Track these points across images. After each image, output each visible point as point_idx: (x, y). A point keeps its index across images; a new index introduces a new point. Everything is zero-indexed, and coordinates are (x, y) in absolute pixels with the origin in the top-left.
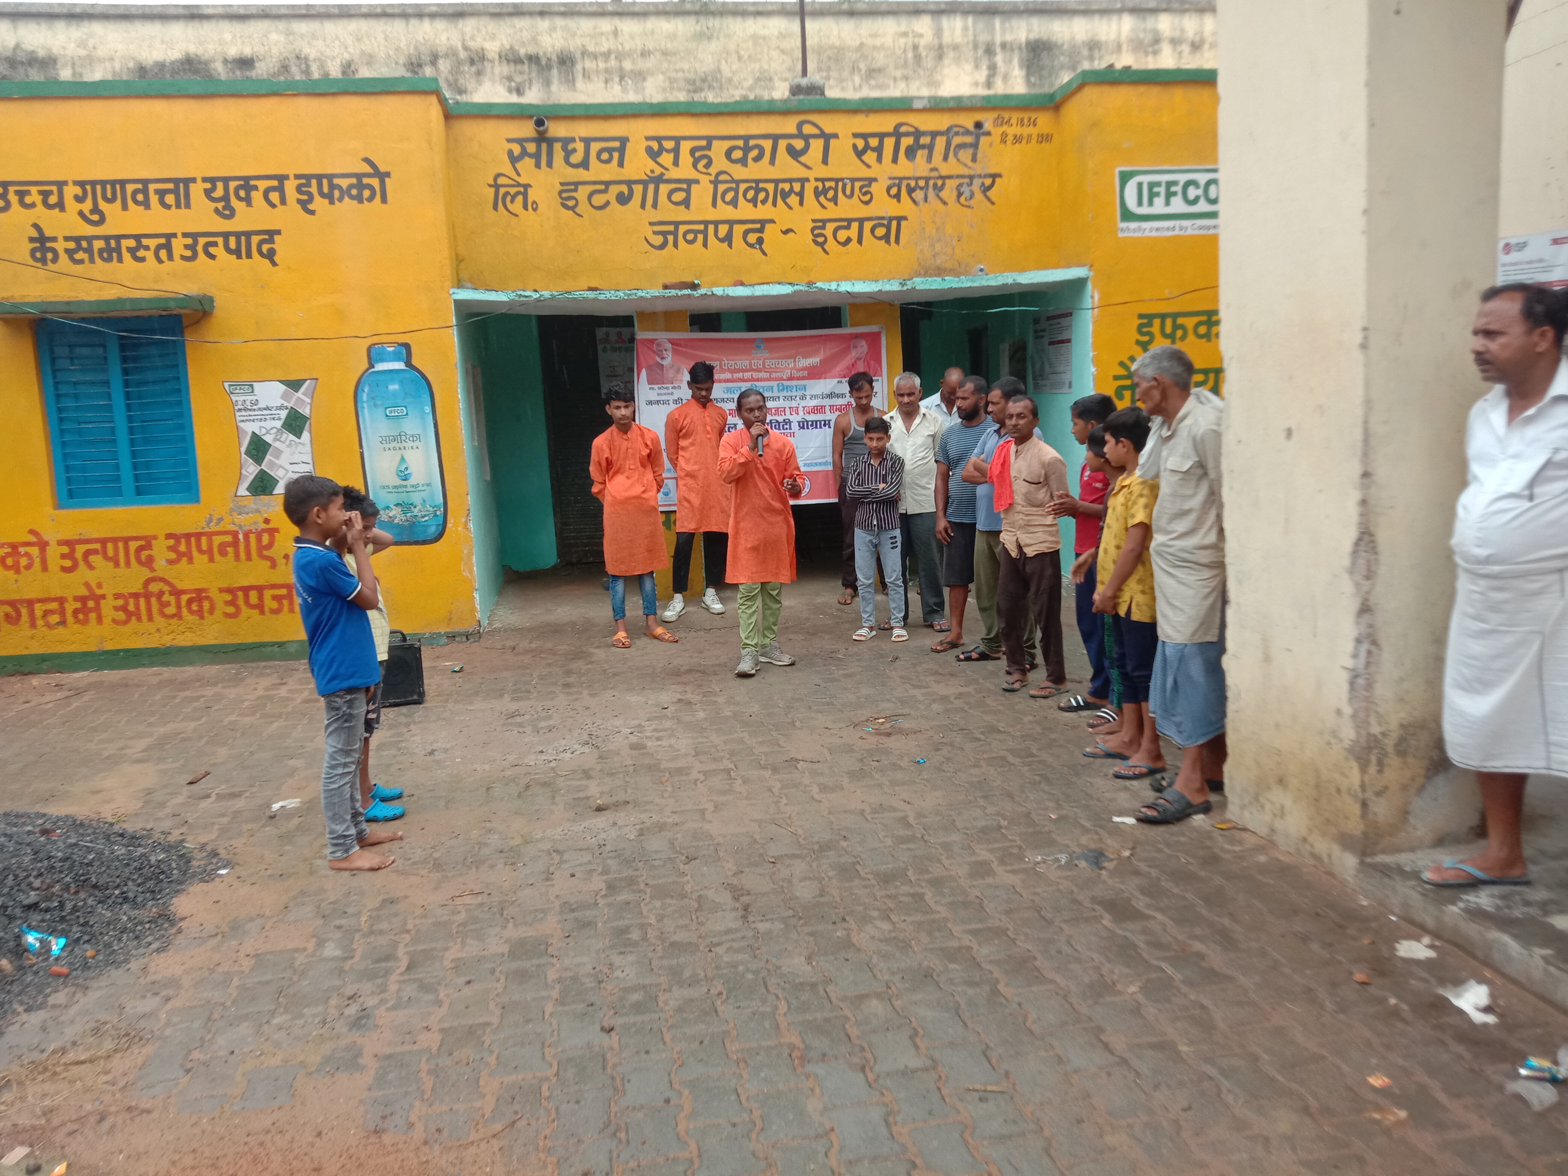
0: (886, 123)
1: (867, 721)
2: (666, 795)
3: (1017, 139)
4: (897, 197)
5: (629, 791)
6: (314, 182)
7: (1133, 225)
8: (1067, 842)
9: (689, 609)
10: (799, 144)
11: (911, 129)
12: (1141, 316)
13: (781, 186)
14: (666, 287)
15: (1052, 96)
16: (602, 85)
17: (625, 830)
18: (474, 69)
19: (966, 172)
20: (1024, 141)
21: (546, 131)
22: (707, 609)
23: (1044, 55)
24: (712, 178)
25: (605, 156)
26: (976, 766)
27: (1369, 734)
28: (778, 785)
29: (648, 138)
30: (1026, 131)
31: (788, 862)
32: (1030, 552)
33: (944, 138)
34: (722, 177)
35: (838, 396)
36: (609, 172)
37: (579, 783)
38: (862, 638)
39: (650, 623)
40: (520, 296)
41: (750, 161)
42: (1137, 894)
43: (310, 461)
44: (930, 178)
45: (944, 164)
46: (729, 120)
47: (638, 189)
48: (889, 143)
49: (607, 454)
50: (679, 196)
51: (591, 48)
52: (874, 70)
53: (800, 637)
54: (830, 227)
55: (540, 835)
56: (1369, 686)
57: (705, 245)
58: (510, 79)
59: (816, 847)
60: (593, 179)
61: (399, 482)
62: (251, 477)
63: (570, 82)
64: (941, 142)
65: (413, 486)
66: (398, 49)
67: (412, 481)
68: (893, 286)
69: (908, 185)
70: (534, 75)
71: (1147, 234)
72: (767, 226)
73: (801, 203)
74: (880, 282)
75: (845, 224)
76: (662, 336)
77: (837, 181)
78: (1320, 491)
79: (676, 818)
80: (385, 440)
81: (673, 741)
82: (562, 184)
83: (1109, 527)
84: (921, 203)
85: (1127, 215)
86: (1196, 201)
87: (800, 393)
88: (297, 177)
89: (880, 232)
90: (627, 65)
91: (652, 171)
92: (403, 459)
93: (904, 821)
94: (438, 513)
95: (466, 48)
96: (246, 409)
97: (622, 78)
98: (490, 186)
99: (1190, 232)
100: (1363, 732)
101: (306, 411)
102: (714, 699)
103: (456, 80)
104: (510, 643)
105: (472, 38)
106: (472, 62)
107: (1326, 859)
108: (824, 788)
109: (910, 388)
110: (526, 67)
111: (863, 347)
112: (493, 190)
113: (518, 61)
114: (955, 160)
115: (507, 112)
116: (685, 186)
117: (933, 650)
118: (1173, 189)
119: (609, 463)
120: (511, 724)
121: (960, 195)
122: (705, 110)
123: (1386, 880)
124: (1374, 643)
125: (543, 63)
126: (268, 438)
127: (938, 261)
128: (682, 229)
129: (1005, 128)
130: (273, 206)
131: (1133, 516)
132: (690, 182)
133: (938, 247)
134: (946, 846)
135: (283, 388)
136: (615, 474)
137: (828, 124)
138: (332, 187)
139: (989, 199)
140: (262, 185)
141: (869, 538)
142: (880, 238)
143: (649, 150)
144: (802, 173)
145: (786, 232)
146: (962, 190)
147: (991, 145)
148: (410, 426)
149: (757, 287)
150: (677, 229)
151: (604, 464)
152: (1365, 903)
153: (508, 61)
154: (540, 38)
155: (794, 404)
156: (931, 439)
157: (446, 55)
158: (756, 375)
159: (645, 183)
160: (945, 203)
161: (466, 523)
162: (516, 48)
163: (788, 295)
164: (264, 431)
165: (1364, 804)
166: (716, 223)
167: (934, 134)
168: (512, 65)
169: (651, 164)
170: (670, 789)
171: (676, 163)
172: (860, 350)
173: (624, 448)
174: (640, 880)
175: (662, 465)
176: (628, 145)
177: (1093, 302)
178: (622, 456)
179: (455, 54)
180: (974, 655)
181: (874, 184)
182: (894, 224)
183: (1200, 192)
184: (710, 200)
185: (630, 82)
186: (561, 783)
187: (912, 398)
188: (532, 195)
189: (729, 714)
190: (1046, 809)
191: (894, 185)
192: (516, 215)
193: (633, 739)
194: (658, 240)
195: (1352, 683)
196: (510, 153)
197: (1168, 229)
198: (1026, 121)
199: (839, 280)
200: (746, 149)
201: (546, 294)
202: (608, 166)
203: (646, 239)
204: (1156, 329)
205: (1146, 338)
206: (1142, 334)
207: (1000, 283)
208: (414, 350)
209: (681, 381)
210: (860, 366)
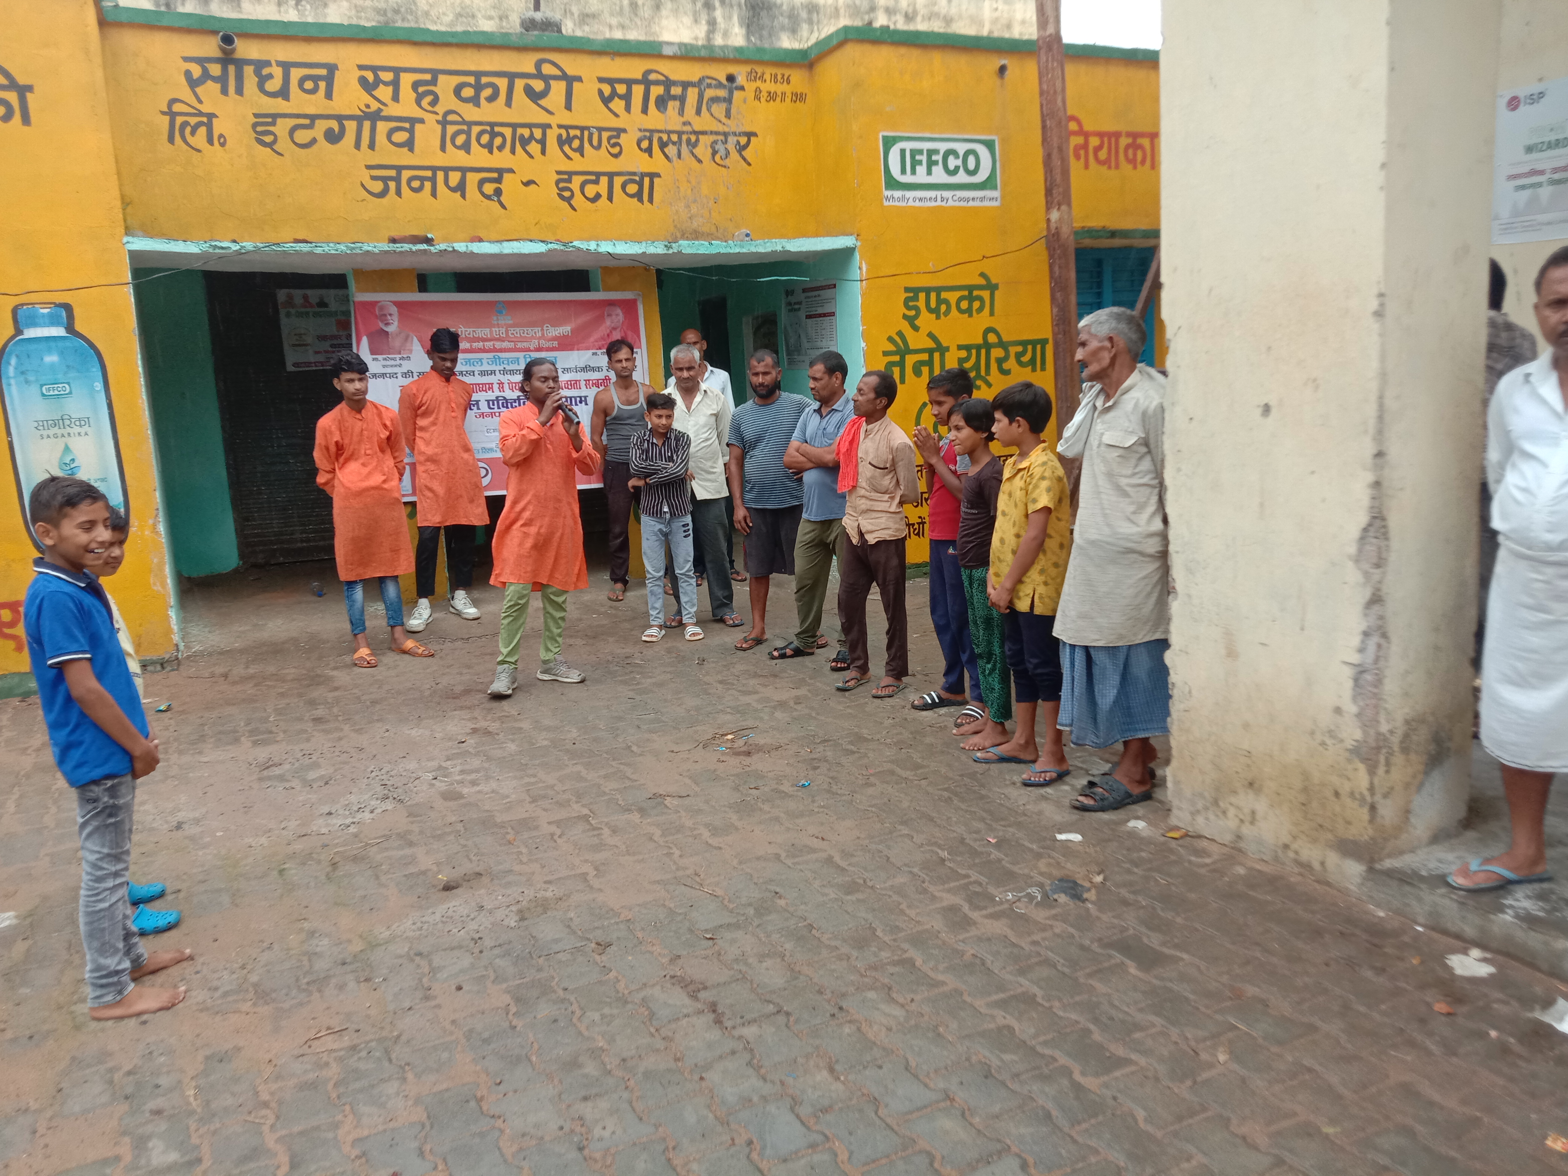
0: (633, 69)
1: (714, 738)
2: (525, 860)
3: (772, 97)
4: (649, 151)
5: (473, 857)
7: (897, 194)
8: (1026, 871)
9: (435, 615)
10: (538, 85)
11: (661, 78)
12: (907, 290)
13: (520, 131)
14: (393, 241)
15: (803, 53)
17: (500, 914)
19: (721, 128)
20: (779, 99)
21: (234, 51)
22: (459, 614)
23: (764, 13)
24: (440, 118)
25: (309, 85)
26: (868, 785)
27: (1379, 734)
28: (657, 832)
29: (361, 67)
30: (780, 88)
31: (728, 936)
32: (871, 539)
33: (696, 90)
34: (450, 118)
35: (593, 369)
36: (314, 104)
37: (401, 853)
38: (654, 639)
39: (397, 635)
40: (215, 247)
41: (483, 101)
42: (1143, 929)
44: (683, 133)
45: (697, 118)
46: (457, 53)
47: (351, 126)
48: (638, 91)
49: (337, 437)
50: (401, 137)
53: (581, 641)
54: (577, 181)
55: (386, 933)
56: (1379, 682)
57: (434, 194)
59: (750, 911)
60: (295, 111)
64: (692, 95)
68: (658, 249)
69: (660, 139)
71: (911, 203)
72: (506, 175)
73: (543, 152)
74: (644, 244)
75: (594, 178)
76: (385, 298)
77: (582, 129)
78: (1313, 472)
79: (555, 891)
80: (41, 425)
81: (493, 785)
82: (255, 115)
83: (1004, 514)
84: (675, 159)
85: (892, 183)
86: (957, 169)
89: (632, 188)
91: (368, 106)
93: (832, 864)
98: (164, 113)
99: (951, 203)
100: (1372, 732)
102: (517, 725)
104: (219, 670)
107: (1316, 866)
108: (714, 830)
109: (689, 362)
111: (618, 316)
112: (168, 118)
114: (708, 115)
115: (183, 24)
116: (407, 125)
117: (737, 648)
118: (934, 158)
119: (340, 448)
120: (269, 778)
121: (715, 153)
122: (429, 39)
123: (1407, 888)
124: (1384, 635)
127: (695, 225)
128: (406, 174)
129: (759, 83)
131: (1035, 501)
132: (414, 121)
133: (694, 210)
134: (899, 892)
136: (347, 460)
137: (571, 65)
139: (745, 159)
141: (662, 526)
142: (631, 196)
143: (363, 81)
144: (542, 118)
145: (527, 184)
146: (717, 147)
147: (745, 101)
148: (75, 407)
149: (505, 244)
150: (399, 174)
151: (333, 449)
156: (714, 418)
158: (498, 345)
159: (359, 120)
160: (700, 161)
161: (154, 526)
163: (541, 254)
165: (1373, 808)
166: (446, 170)
167: (686, 85)
169: (367, 98)
170: (524, 850)
171: (396, 98)
172: (614, 318)
173: (357, 430)
174: (553, 984)
175: (403, 450)
176: (337, 73)
177: (861, 273)
178: (355, 439)
180: (789, 652)
181: (623, 135)
182: (647, 180)
183: (959, 162)
184: (437, 143)
186: (376, 855)
187: (692, 373)
188: (218, 127)
189: (546, 743)
190: (979, 831)
191: (645, 137)
192: (199, 151)
193: (441, 786)
194: (378, 187)
195: (1356, 680)
196: (188, 74)
197: (930, 199)
198: (779, 77)
199: (597, 239)
200: (478, 88)
201: (249, 245)
202: (313, 97)
203: (363, 185)
204: (921, 304)
205: (913, 313)
206: (908, 308)
207: (769, 250)
208: (77, 312)
209: (411, 351)
210: (617, 336)
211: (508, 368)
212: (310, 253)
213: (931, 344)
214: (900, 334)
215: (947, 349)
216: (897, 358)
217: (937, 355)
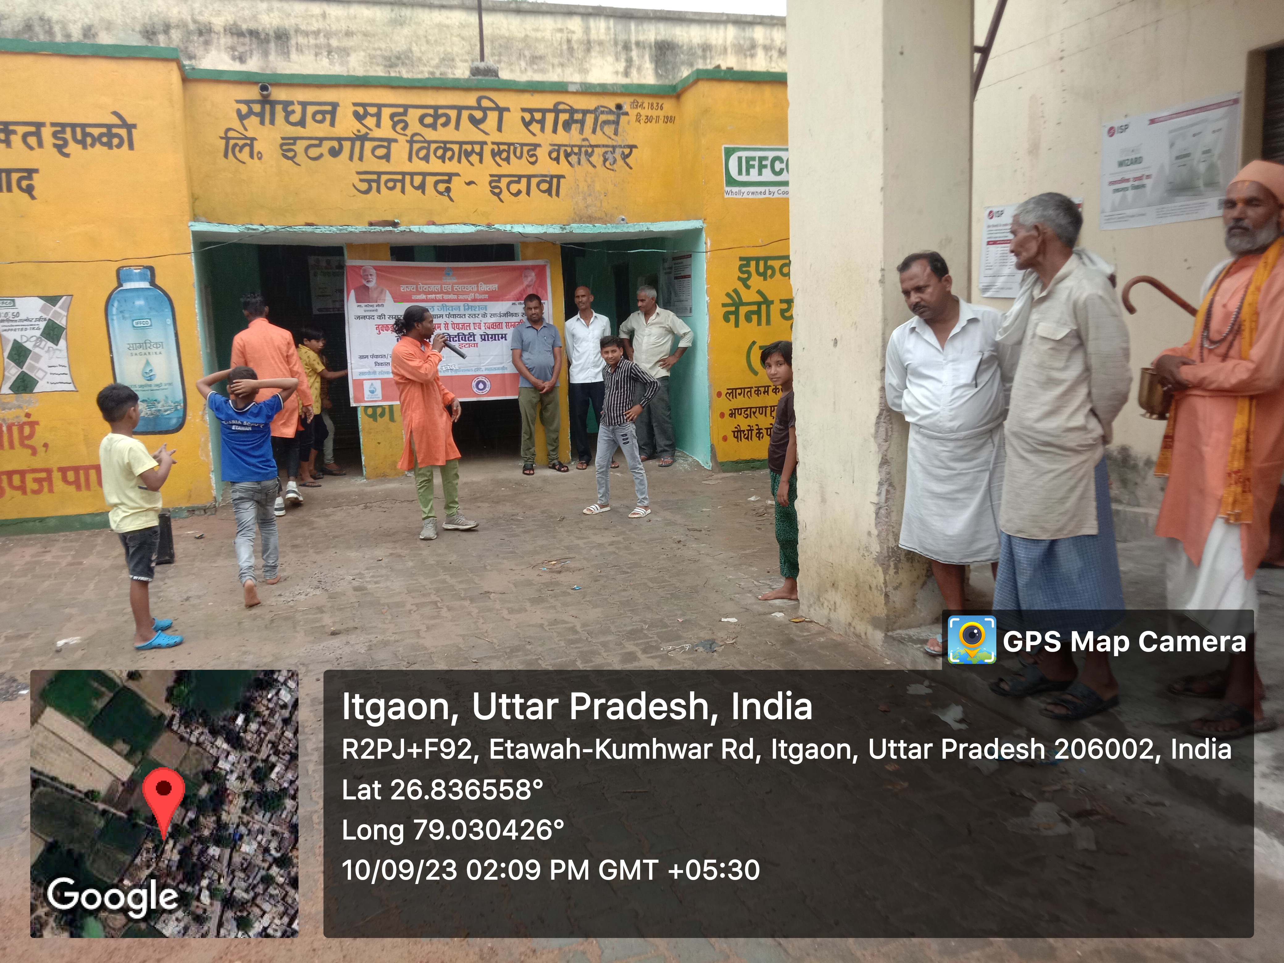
0: (547, 101)
1: (543, 563)
2: (387, 622)
3: (649, 119)
4: (557, 159)
5: (356, 620)
6: (68, 130)
7: (735, 189)
8: (690, 636)
10: (478, 115)
11: (567, 107)
12: (741, 259)
13: (465, 147)
14: (371, 224)
15: (674, 88)
16: (312, 57)
17: (357, 647)
18: (202, 39)
19: (610, 142)
20: (654, 121)
21: (269, 95)
23: (669, 53)
24: (408, 138)
25: (319, 117)
26: (625, 590)
27: (888, 548)
28: (476, 611)
29: (355, 104)
30: (654, 113)
31: (487, 661)
33: (593, 116)
34: (416, 138)
35: (512, 315)
36: (322, 130)
37: (315, 616)
40: (249, 229)
41: (439, 126)
43: (66, 365)
44: (582, 146)
45: (593, 135)
46: (422, 93)
47: (347, 145)
48: (550, 117)
50: (381, 152)
51: (303, 27)
52: (536, 57)
53: (487, 505)
54: (505, 181)
55: (287, 654)
56: (889, 515)
57: (403, 191)
58: (233, 49)
59: (508, 650)
60: (309, 135)
61: (144, 382)
62: (14, 378)
63: (286, 54)
64: (590, 119)
65: (157, 385)
66: (134, 18)
67: (156, 381)
68: (555, 230)
69: (565, 151)
70: (254, 46)
71: (745, 196)
72: (454, 178)
73: (481, 161)
74: (545, 227)
75: (516, 179)
76: (368, 264)
77: (509, 145)
78: (856, 382)
79: (397, 637)
80: (132, 347)
81: (389, 584)
82: (283, 139)
84: (576, 165)
85: (731, 181)
86: (781, 171)
87: (482, 312)
88: (53, 125)
89: (544, 186)
90: (334, 43)
91: (359, 131)
92: (148, 363)
93: (573, 630)
94: (179, 407)
95: (195, 21)
96: (8, 320)
97: (329, 53)
98: (222, 138)
99: (776, 195)
100: (885, 546)
101: (62, 322)
102: (420, 552)
103: (186, 48)
105: (201, 13)
106: (201, 33)
107: (863, 636)
108: (511, 611)
110: (247, 40)
111: (532, 277)
112: (224, 141)
113: (240, 34)
114: (601, 133)
115: (236, 78)
116: (386, 144)
118: (764, 163)
121: (605, 160)
122: (402, 84)
123: (902, 646)
124: (891, 485)
125: (263, 36)
126: (29, 345)
127: (590, 211)
128: (384, 178)
129: (639, 110)
130: (31, 148)
132: (390, 141)
133: (589, 200)
134: (604, 645)
135: (42, 302)
137: (502, 99)
138: (85, 135)
139: (628, 165)
140: (21, 130)
142: (544, 192)
143: (356, 114)
144: (480, 137)
145: (469, 183)
146: (607, 156)
147: (629, 123)
149: (447, 227)
150: (379, 178)
152: (888, 663)
153: (232, 34)
154: (259, 16)
155: (477, 320)
157: (177, 26)
158: (446, 297)
159: (352, 140)
160: (594, 166)
161: (203, 416)
162: (239, 23)
163: (471, 234)
164: (25, 339)
165: (887, 596)
166: (412, 174)
167: (585, 112)
168: (235, 38)
169: (358, 125)
170: (389, 617)
171: (378, 125)
172: (529, 279)
176: (338, 108)
177: (707, 247)
179: (185, 25)
181: (538, 149)
182: (555, 180)
183: (784, 166)
184: (406, 156)
185: (336, 56)
186: (299, 616)
188: (257, 147)
189: (433, 562)
190: (676, 615)
191: (554, 150)
192: (244, 163)
193: (356, 584)
194: (364, 186)
195: (877, 513)
196: (239, 112)
197: (760, 193)
198: (655, 105)
199: (512, 223)
200: (436, 117)
201: (271, 228)
202: (321, 125)
203: (354, 186)
204: (752, 269)
205: (746, 276)
206: (743, 272)
207: (637, 230)
208: (158, 272)
209: (384, 300)
210: (530, 291)
211: (452, 313)
212: (313, 233)
213: (759, 299)
214: (735, 291)
215: (772, 302)
216: (733, 309)
217: (764, 307)
